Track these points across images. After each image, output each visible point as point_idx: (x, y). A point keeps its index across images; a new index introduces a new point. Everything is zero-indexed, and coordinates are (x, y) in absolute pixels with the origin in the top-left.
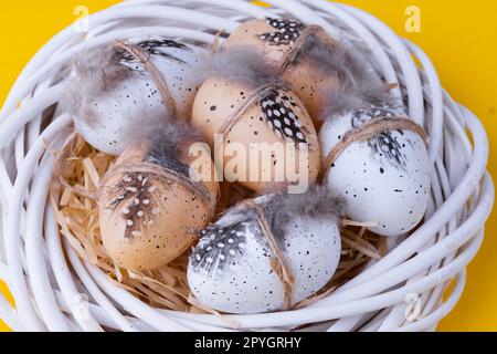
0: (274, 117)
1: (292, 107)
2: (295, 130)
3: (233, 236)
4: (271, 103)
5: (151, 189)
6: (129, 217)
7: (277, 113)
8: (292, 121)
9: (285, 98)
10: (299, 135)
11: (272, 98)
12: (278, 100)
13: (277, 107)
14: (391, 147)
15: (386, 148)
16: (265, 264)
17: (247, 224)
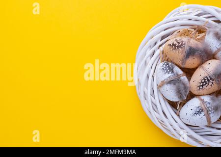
0: (205, 80)
1: (210, 85)
2: (202, 86)
3: (170, 71)
4: (209, 79)
5: (180, 49)
6: (173, 44)
7: (206, 81)
8: (205, 85)
9: (212, 83)
10: (201, 87)
11: (211, 79)
12: (211, 81)
13: (208, 80)
14: (198, 112)
15: (198, 111)
16: (163, 79)
17: (173, 74)
